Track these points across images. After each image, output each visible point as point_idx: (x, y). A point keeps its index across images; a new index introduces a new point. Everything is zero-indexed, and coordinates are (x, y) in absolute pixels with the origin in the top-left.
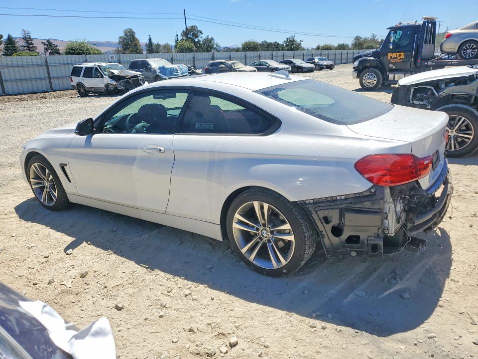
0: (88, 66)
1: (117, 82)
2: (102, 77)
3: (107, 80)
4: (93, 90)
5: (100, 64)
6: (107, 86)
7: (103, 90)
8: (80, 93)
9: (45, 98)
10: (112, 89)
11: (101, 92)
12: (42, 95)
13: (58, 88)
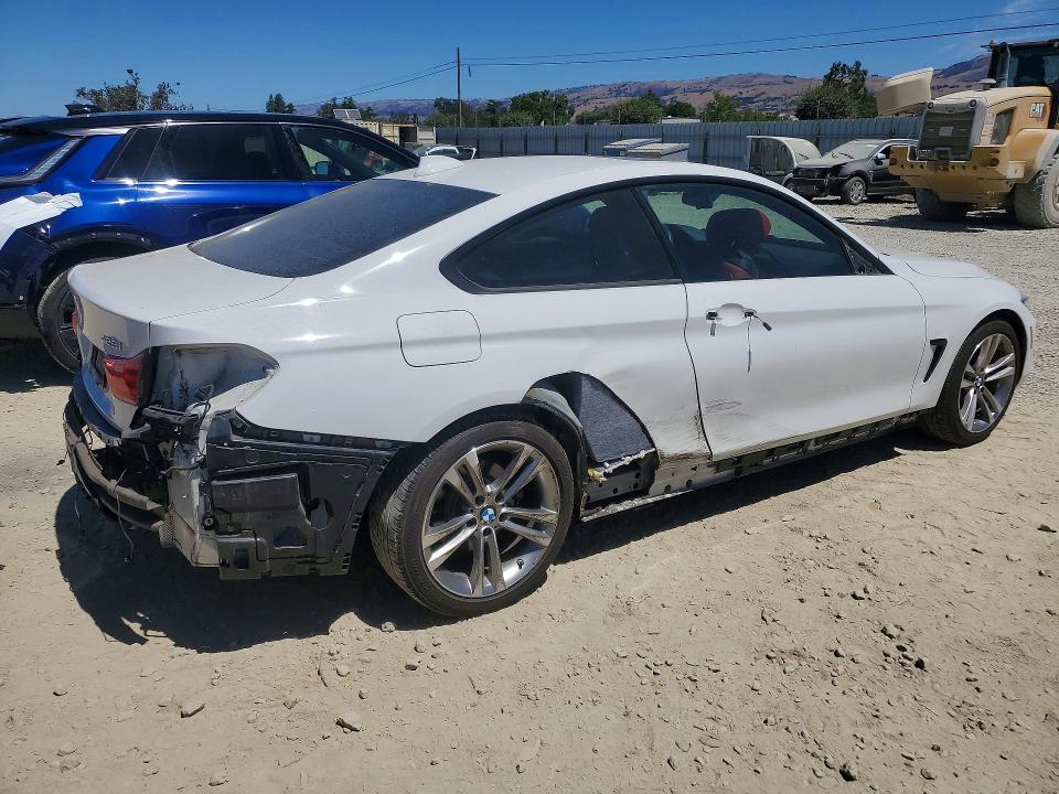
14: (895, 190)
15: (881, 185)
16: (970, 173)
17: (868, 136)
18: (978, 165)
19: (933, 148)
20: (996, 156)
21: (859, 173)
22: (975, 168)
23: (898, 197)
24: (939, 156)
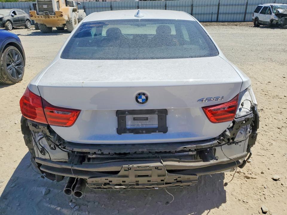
0: (265, 6)
1: (279, 18)
2: (271, 14)
3: (273, 16)
4: (262, 23)
5: (273, 4)
6: (272, 21)
7: (268, 23)
8: (255, 24)
9: (236, 25)
10: (275, 23)
11: (267, 25)
12: (236, 23)
13: (248, 20)
14: (20, 25)
15: (16, 24)
16: (56, 18)
17: (8, 8)
18: (58, 16)
19: (43, 11)
20: (62, 14)
21: (8, 20)
22: (57, 17)
23: (20, 27)
24: (45, 14)
